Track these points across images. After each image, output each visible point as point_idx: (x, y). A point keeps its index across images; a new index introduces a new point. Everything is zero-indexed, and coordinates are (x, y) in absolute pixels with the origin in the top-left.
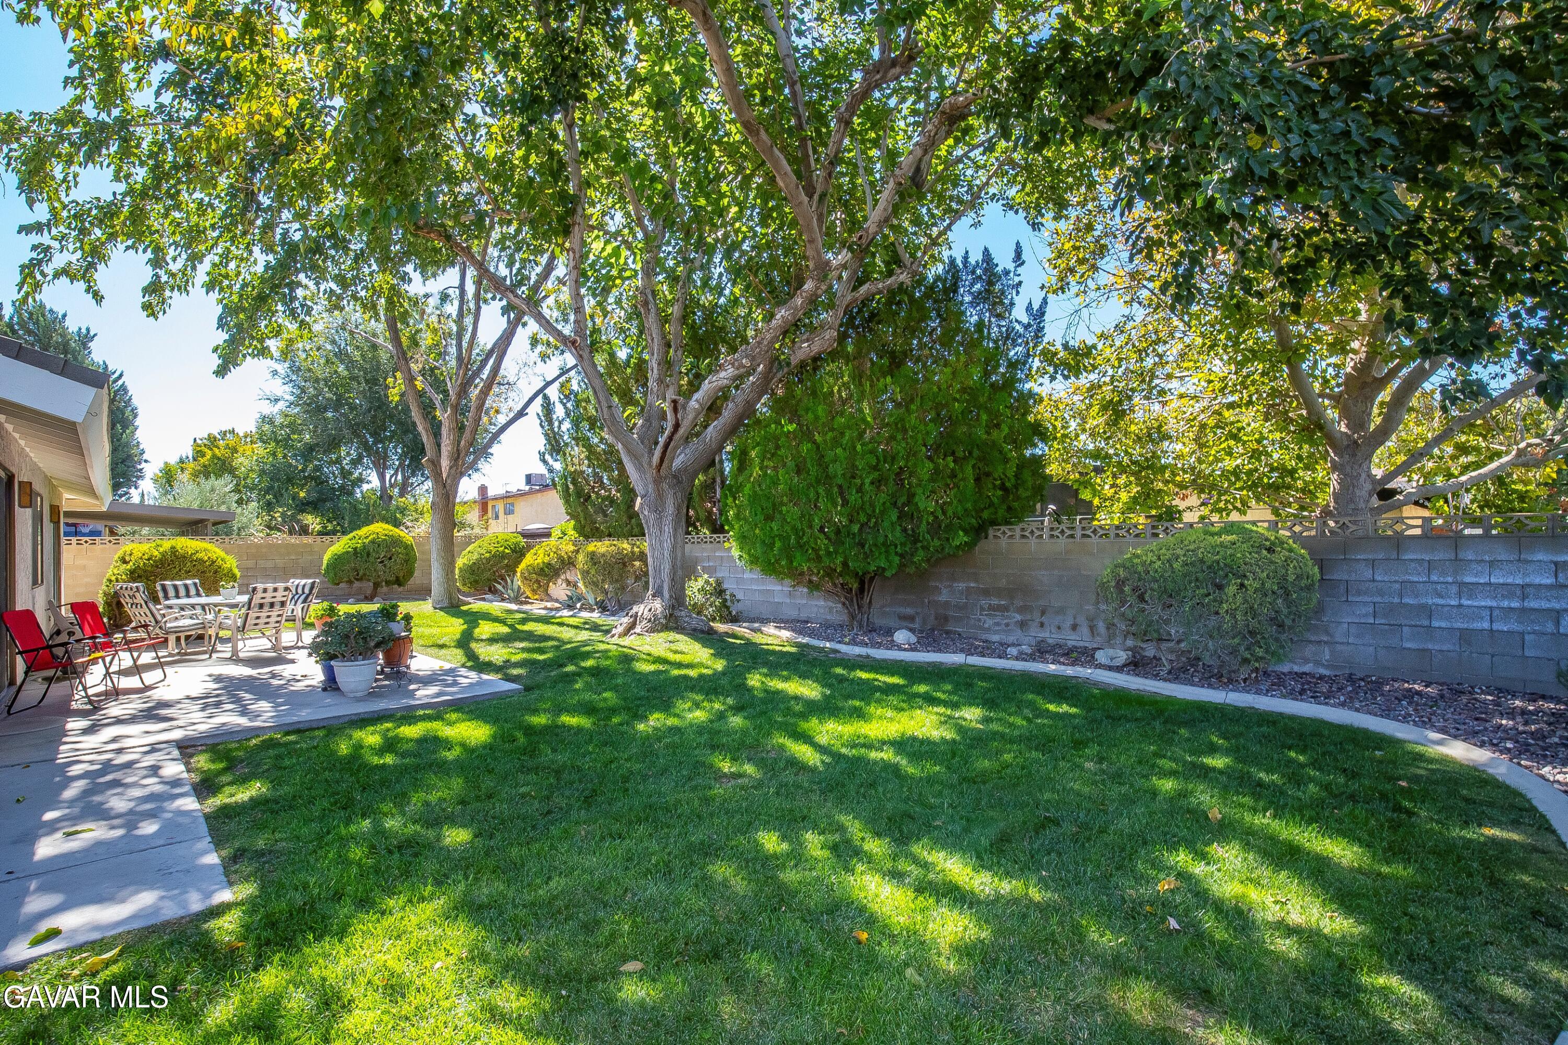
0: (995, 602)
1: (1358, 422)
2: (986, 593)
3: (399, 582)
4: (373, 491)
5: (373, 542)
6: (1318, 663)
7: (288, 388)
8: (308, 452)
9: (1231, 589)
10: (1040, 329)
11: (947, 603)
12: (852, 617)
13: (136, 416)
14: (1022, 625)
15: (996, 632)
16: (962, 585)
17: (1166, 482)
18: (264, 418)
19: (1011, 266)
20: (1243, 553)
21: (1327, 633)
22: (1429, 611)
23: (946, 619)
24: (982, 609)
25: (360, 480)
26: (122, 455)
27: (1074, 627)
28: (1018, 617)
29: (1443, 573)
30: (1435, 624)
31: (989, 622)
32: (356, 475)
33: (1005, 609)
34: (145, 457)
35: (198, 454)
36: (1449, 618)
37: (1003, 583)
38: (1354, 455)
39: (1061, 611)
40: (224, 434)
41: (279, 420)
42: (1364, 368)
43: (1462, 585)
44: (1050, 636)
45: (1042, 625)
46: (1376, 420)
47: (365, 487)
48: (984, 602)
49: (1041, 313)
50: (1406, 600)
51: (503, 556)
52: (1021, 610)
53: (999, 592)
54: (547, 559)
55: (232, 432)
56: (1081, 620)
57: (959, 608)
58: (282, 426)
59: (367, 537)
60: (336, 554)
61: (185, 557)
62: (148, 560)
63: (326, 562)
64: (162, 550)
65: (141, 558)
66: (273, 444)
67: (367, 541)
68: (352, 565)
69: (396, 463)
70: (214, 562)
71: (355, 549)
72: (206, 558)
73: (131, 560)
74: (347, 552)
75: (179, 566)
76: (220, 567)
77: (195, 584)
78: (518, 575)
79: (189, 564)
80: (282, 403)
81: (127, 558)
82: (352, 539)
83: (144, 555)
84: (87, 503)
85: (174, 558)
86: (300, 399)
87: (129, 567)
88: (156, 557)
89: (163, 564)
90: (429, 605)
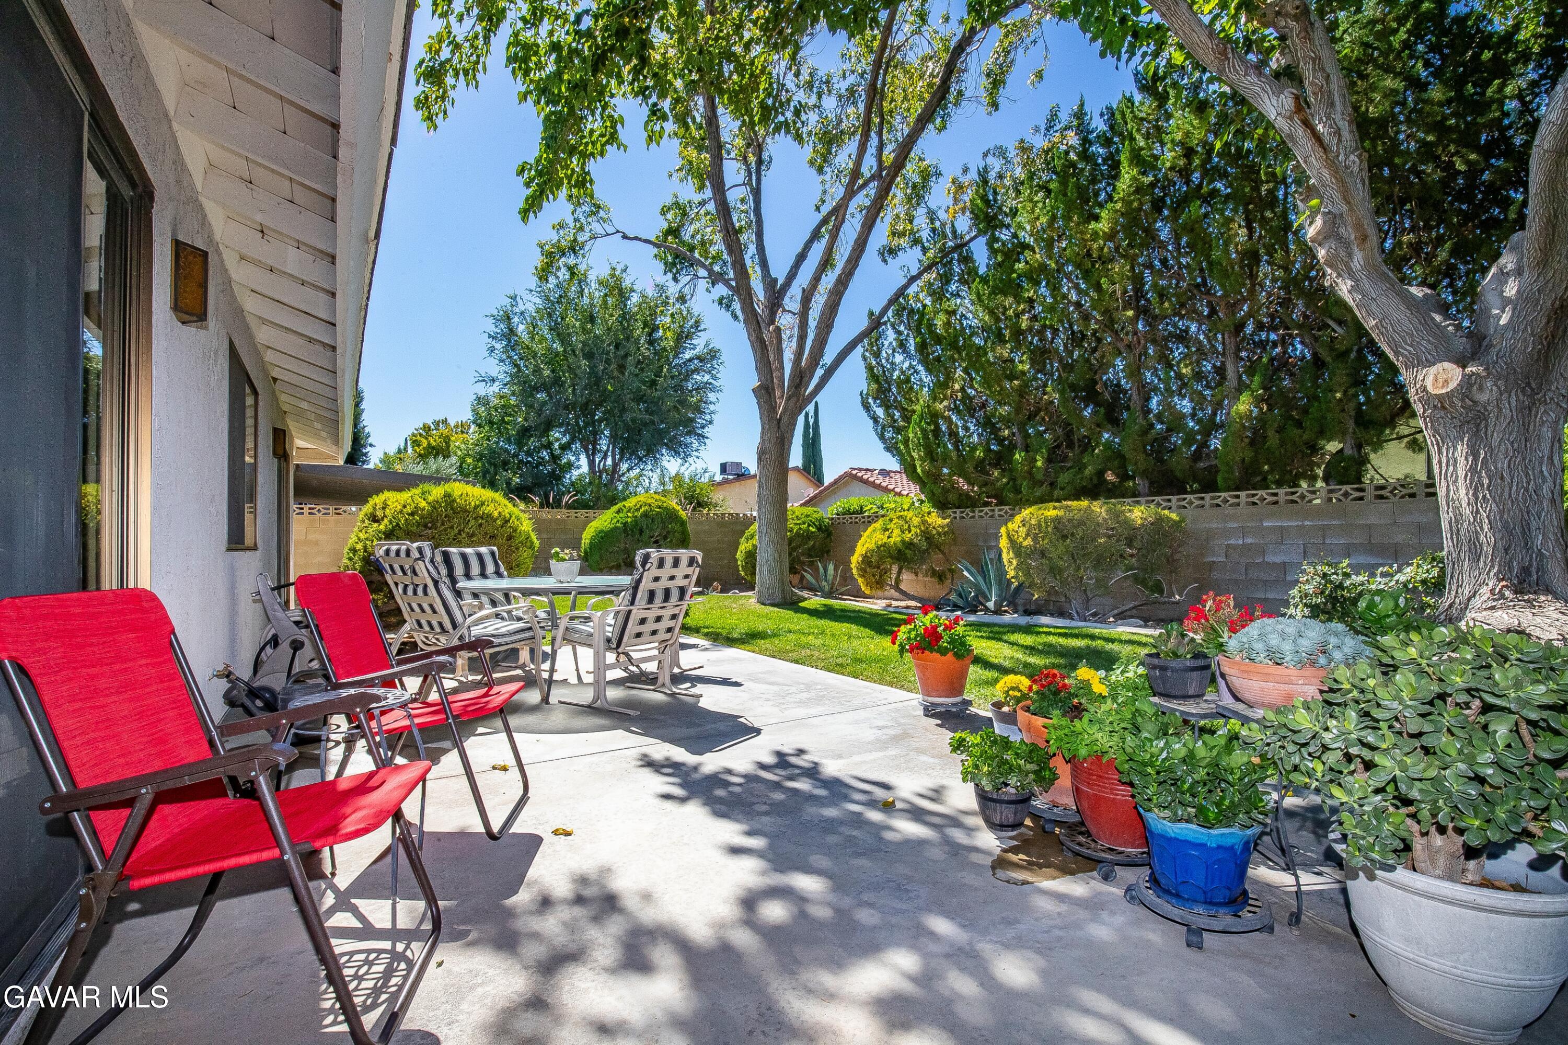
4: (581, 478)
5: (645, 515)
7: (506, 367)
8: (525, 433)
18: (479, 399)
25: (570, 465)
32: (564, 461)
34: (370, 440)
35: (416, 443)
40: (437, 424)
41: (494, 401)
47: (575, 473)
55: (445, 422)
58: (496, 409)
59: (638, 510)
60: (601, 531)
61: (466, 511)
62: (412, 514)
63: (588, 541)
64: (431, 499)
65: (401, 512)
66: (487, 428)
67: (638, 514)
68: (622, 546)
69: (605, 448)
70: (507, 521)
71: (625, 524)
72: (496, 514)
73: (385, 516)
74: (616, 528)
75: (459, 524)
76: (515, 531)
77: (493, 554)
78: (855, 559)
79: (472, 522)
80: (497, 383)
81: (379, 514)
82: (618, 512)
83: (405, 506)
84: (321, 453)
85: (450, 512)
86: (517, 377)
87: (382, 527)
88: (423, 509)
89: (434, 522)
90: (750, 599)
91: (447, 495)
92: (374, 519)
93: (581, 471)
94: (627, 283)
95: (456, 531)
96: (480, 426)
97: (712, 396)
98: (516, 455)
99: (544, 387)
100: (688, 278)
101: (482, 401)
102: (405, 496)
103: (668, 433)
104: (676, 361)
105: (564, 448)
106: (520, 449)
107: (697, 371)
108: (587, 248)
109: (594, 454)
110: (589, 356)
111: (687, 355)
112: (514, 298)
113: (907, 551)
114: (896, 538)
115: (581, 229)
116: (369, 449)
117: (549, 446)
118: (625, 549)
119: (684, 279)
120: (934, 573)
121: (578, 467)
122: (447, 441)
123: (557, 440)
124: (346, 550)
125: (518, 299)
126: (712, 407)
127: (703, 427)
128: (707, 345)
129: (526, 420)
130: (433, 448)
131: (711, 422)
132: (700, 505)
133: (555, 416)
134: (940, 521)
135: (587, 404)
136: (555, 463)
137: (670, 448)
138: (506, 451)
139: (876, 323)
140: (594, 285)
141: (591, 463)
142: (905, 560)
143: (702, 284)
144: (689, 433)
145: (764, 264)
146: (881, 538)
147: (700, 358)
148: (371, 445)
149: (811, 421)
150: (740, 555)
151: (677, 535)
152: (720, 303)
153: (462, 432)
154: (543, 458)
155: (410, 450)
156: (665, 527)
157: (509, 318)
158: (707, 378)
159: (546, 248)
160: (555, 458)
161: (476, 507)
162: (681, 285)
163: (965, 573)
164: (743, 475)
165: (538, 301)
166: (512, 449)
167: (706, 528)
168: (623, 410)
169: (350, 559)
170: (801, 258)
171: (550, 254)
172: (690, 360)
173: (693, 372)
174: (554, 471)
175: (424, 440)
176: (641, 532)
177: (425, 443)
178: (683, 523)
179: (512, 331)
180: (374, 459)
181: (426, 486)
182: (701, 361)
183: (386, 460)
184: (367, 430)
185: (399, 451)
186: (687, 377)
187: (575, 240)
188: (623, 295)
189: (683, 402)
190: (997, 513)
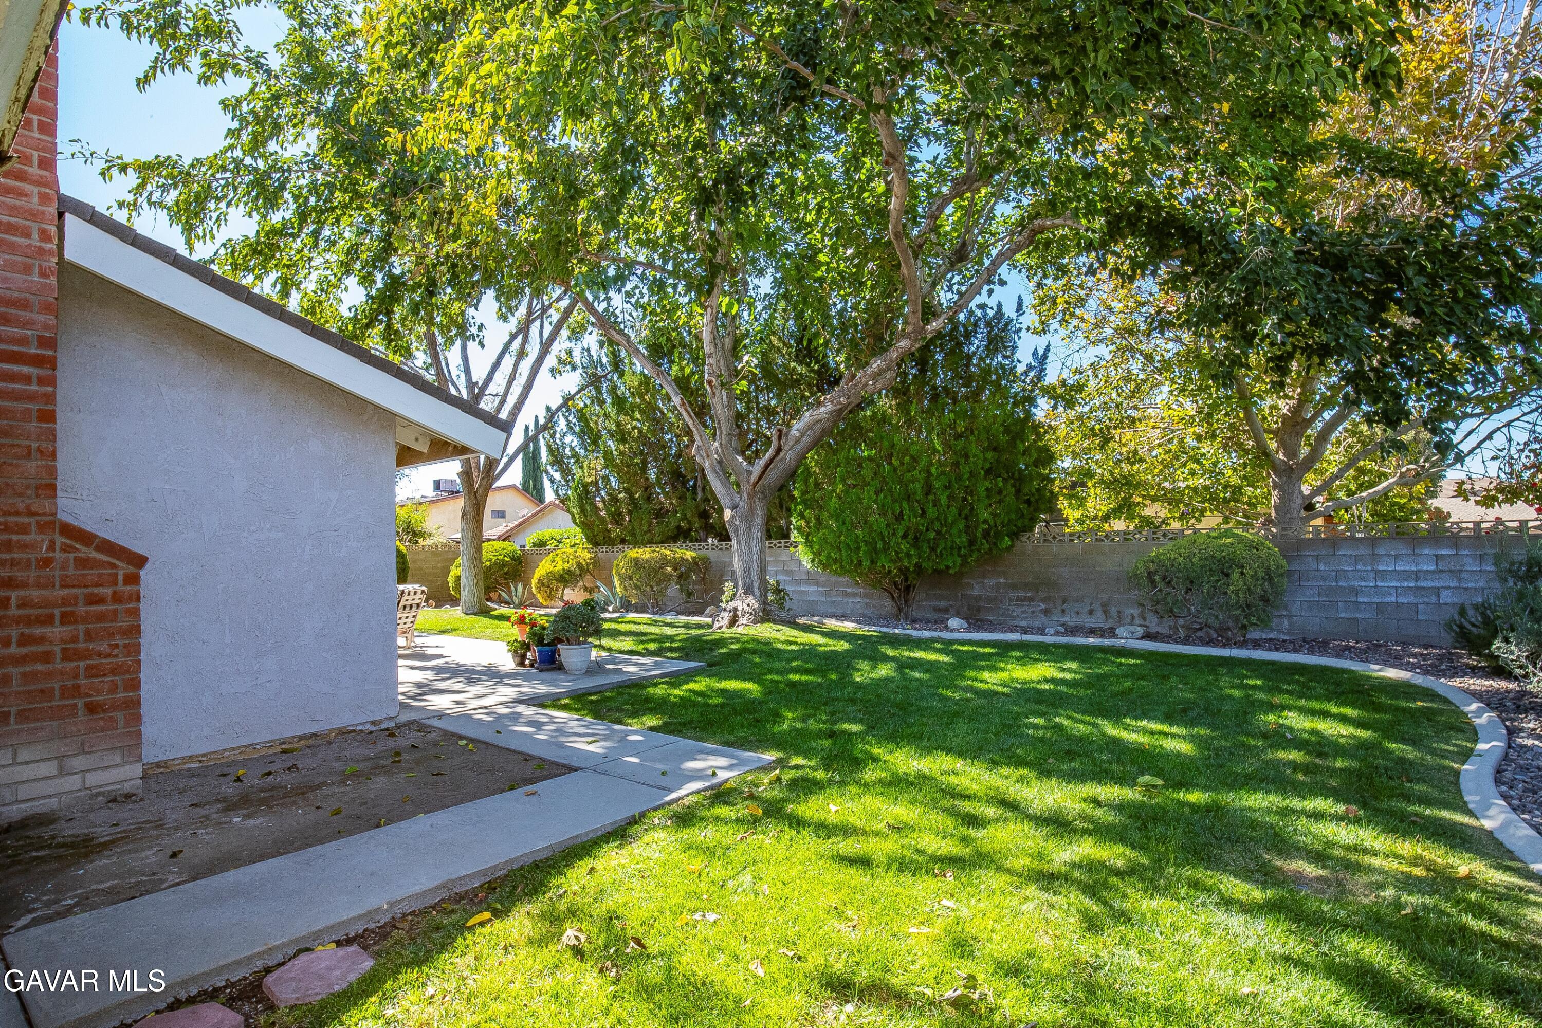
0: (1022, 594)
1: (1292, 453)
2: (1014, 587)
6: (1279, 631)
9: (1235, 576)
10: (1043, 370)
11: (978, 598)
12: (900, 610)
14: (1046, 612)
15: (1024, 619)
16: (992, 581)
17: (1144, 497)
19: (1014, 315)
20: (1240, 550)
21: (1286, 608)
22: (1355, 591)
23: (978, 610)
24: (1011, 600)
27: (1091, 612)
28: (1043, 606)
29: (1364, 564)
30: (1360, 600)
31: (1017, 611)
33: (1031, 599)
36: (1369, 596)
37: (1029, 578)
38: (1290, 477)
39: (1079, 600)
42: (1296, 411)
43: (1377, 572)
44: (1072, 621)
45: (1063, 611)
46: (1305, 451)
48: (1013, 595)
49: (1045, 357)
50: (1341, 584)
51: (504, 564)
52: (1045, 600)
53: (1026, 586)
56: (1097, 606)
57: (989, 599)
78: (534, 581)
90: (457, 611)
113: (567, 575)
114: (559, 568)
120: (586, 589)
132: (415, 534)
139: (551, 414)
142: (566, 581)
145: (467, 371)
146: (550, 567)
150: (451, 580)
163: (602, 589)
167: (422, 557)
170: (496, 365)
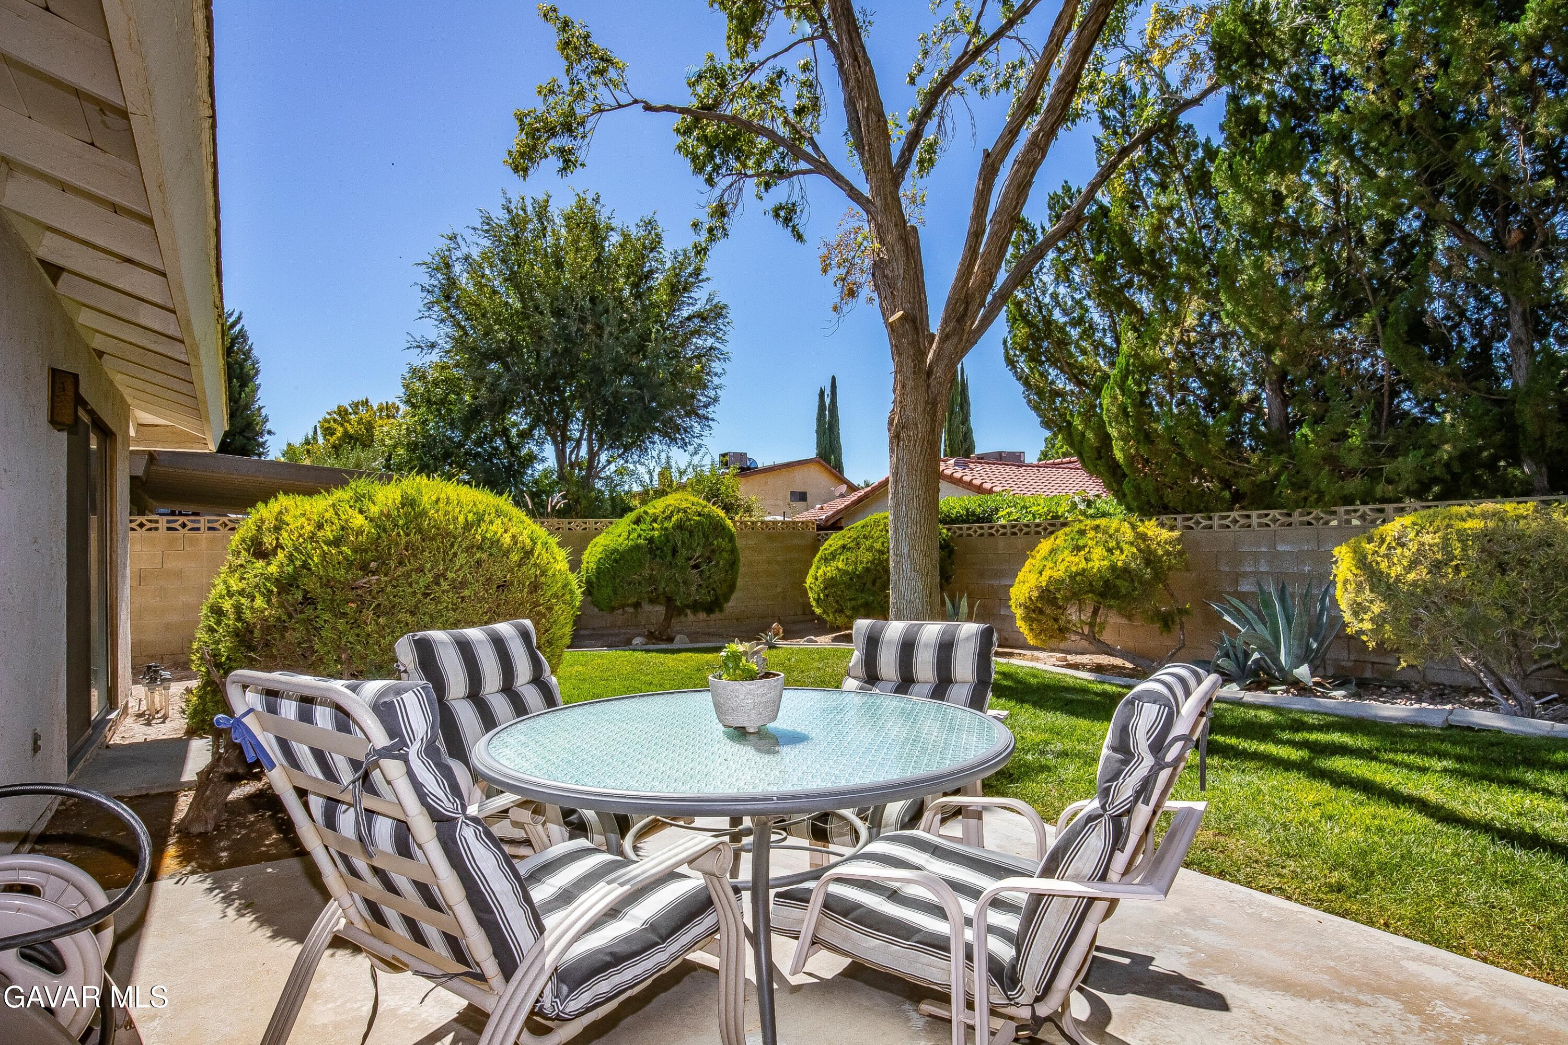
3: (713, 606)
4: (546, 473)
5: (680, 526)
7: (448, 329)
8: (473, 416)
13: (257, 372)
18: (412, 371)
25: (531, 458)
26: (240, 423)
32: (524, 452)
34: (268, 426)
35: (329, 432)
40: (355, 405)
41: (432, 375)
47: (540, 467)
54: (1120, 559)
55: (366, 403)
58: (436, 384)
59: (669, 518)
60: (615, 551)
61: (448, 534)
62: (336, 542)
63: (593, 566)
64: (374, 510)
65: (312, 537)
66: (423, 409)
67: (669, 525)
68: (647, 573)
69: (578, 434)
70: (529, 553)
71: (651, 540)
72: (507, 540)
73: (279, 546)
74: (638, 547)
75: (435, 564)
76: (543, 573)
77: (525, 635)
78: (1019, 593)
79: (462, 558)
80: (436, 350)
81: (268, 540)
82: (638, 521)
83: (320, 526)
84: (179, 433)
85: (415, 537)
86: (460, 343)
87: (273, 569)
88: (359, 532)
89: (382, 560)
91: (408, 502)
92: (260, 552)
93: (546, 465)
94: (602, 218)
95: (429, 577)
96: (413, 406)
97: (716, 366)
98: (461, 445)
99: (496, 355)
100: (728, 180)
101: (418, 374)
102: (319, 505)
103: (661, 413)
104: (672, 321)
105: (525, 435)
106: (467, 437)
107: (697, 332)
108: (588, 126)
109: (564, 443)
110: (558, 313)
111: (685, 314)
112: (453, 238)
113: (1118, 582)
114: (1098, 561)
115: (581, 95)
116: (266, 437)
117: (505, 432)
118: (651, 576)
119: (723, 182)
120: (1156, 617)
121: (543, 460)
122: (370, 427)
123: (515, 424)
124: (205, 611)
125: (459, 239)
126: (716, 380)
127: (706, 406)
128: (709, 300)
129: (474, 398)
130: (351, 437)
131: (716, 400)
133: (513, 392)
134: (1165, 534)
135: (554, 376)
136: (513, 454)
137: (665, 435)
138: (450, 439)
140: (559, 221)
141: (560, 455)
142: (1117, 595)
143: (750, 186)
144: (688, 414)
146: (1069, 563)
147: (702, 316)
148: (269, 432)
149: (827, 401)
151: (725, 555)
152: (777, 215)
153: (388, 416)
154: (497, 449)
155: (321, 440)
156: (708, 544)
157: (448, 266)
158: (710, 342)
159: (528, 120)
160: (512, 448)
161: (468, 526)
162: (717, 192)
163: (1227, 618)
164: (749, 468)
165: (487, 243)
166: (457, 436)
168: (603, 382)
169: (212, 630)
171: (533, 134)
172: (689, 318)
173: (693, 333)
174: (511, 465)
175: (340, 429)
176: (674, 552)
177: (340, 432)
178: (731, 538)
179: (452, 282)
180: (274, 450)
181: (361, 485)
182: (704, 319)
183: (290, 451)
184: (264, 412)
185: (307, 442)
186: (686, 340)
187: (572, 113)
188: (597, 233)
189: (677, 375)
190: (1255, 520)
